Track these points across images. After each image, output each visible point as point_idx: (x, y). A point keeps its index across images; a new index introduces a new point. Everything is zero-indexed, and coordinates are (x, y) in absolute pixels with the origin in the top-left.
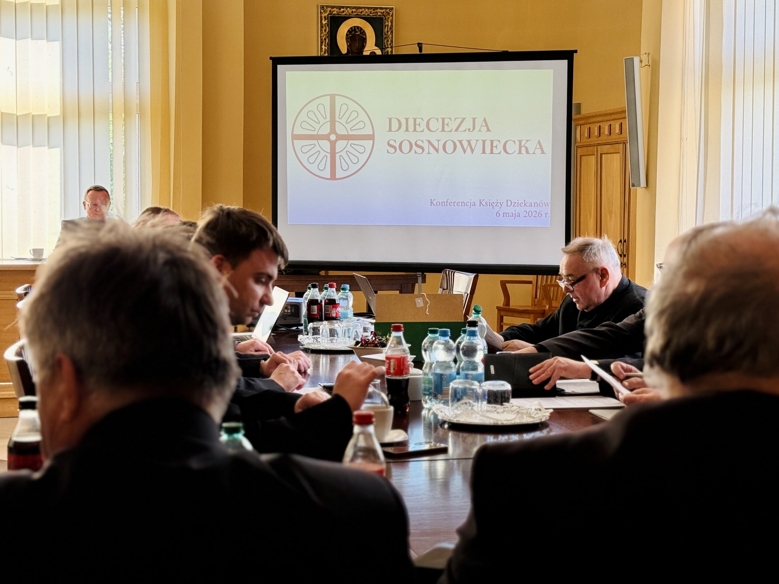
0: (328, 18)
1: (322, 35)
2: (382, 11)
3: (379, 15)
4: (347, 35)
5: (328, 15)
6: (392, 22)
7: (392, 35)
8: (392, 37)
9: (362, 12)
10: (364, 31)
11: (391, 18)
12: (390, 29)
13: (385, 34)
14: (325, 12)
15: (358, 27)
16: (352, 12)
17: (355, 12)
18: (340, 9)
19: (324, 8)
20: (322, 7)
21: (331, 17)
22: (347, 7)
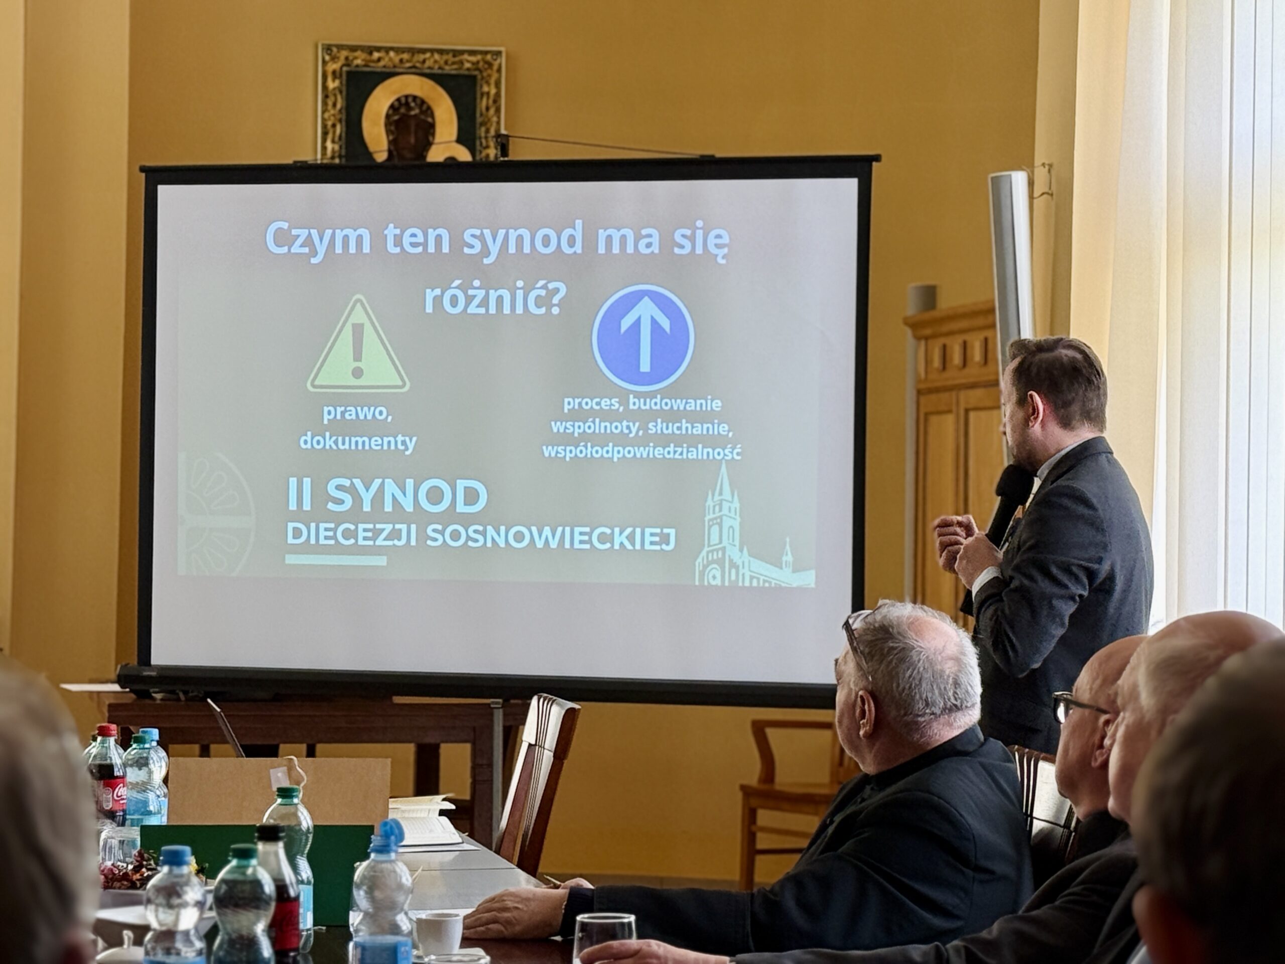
0: (341, 75)
1: (326, 115)
2: (473, 59)
3: (468, 69)
4: (388, 116)
5: (341, 68)
6: (498, 84)
7: (499, 117)
8: (498, 123)
9: (424, 61)
10: (429, 108)
11: (495, 76)
12: (495, 101)
13: (481, 115)
14: (334, 59)
15: (415, 98)
16: (401, 61)
17: (408, 61)
18: (371, 53)
19: (331, 51)
20: (328, 48)
21: (348, 73)
22: (387, 50)
